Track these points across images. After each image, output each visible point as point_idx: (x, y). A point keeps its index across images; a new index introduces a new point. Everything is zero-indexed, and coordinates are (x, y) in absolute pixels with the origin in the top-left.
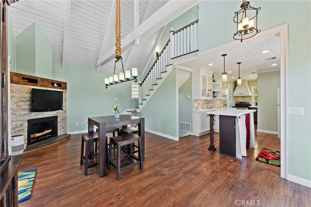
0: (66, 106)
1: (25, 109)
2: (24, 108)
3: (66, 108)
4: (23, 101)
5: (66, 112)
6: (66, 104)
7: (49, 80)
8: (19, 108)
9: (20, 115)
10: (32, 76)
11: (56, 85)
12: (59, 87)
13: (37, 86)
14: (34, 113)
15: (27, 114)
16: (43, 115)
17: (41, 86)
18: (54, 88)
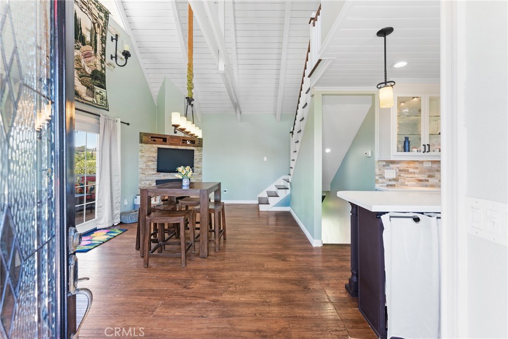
0: (202, 167)
1: (154, 169)
2: (152, 168)
3: (201, 169)
4: (152, 161)
5: (200, 174)
6: (202, 165)
7: (179, 137)
8: (148, 168)
9: (149, 175)
10: (161, 135)
11: (188, 143)
12: (193, 145)
13: (166, 144)
14: (162, 174)
15: (155, 174)
16: (172, 176)
17: (171, 144)
18: (186, 146)
